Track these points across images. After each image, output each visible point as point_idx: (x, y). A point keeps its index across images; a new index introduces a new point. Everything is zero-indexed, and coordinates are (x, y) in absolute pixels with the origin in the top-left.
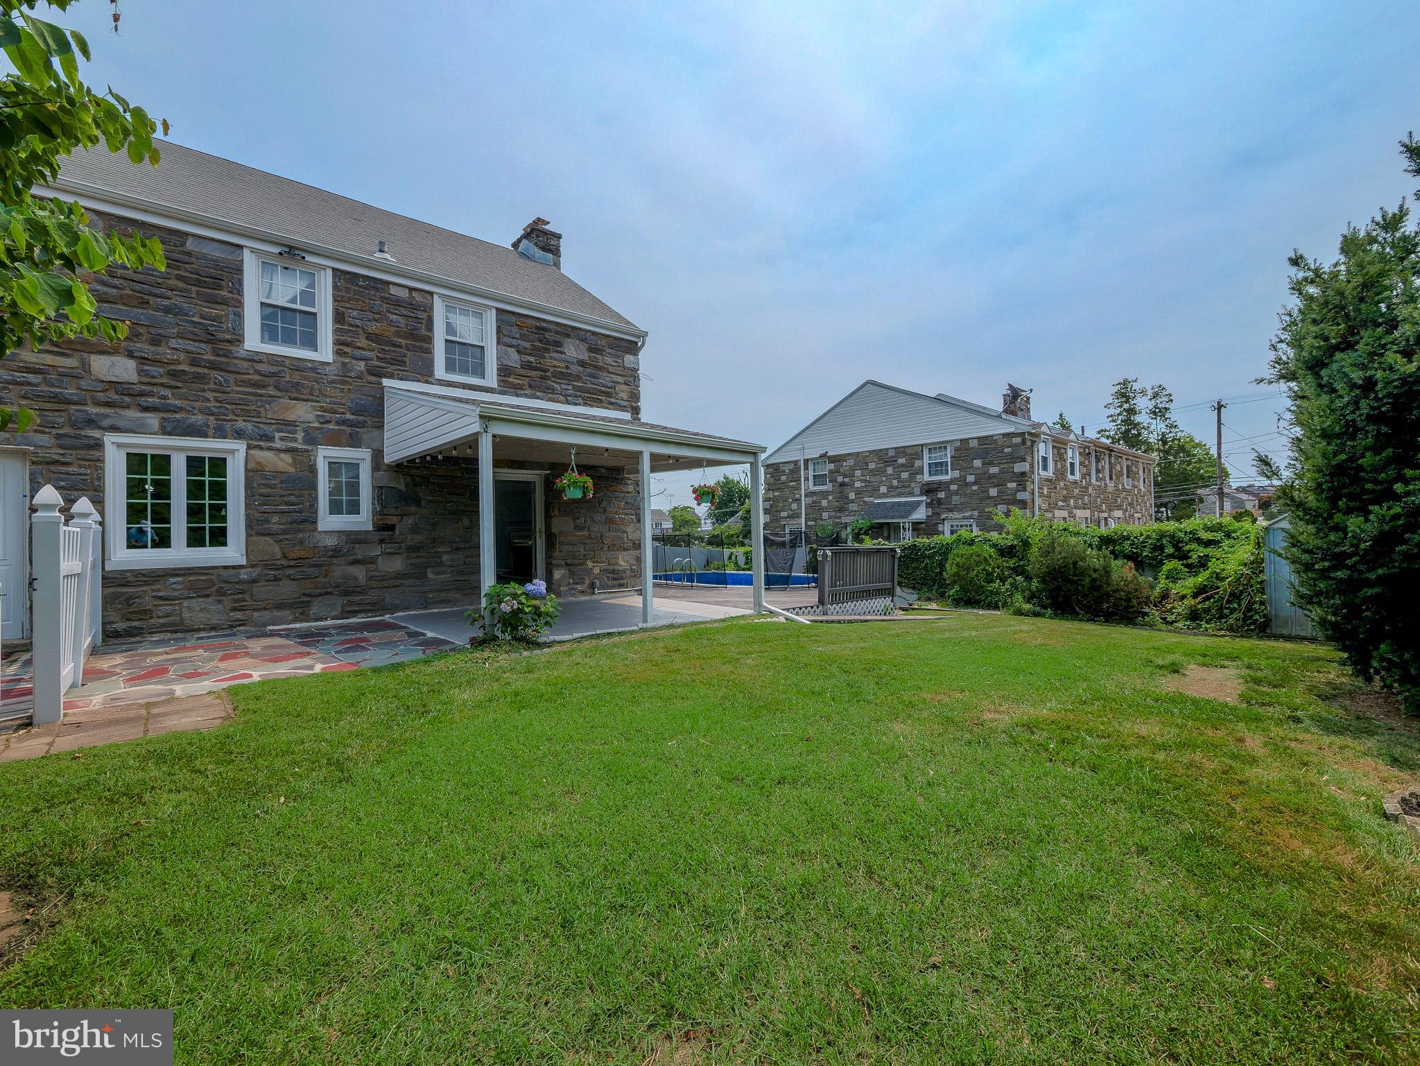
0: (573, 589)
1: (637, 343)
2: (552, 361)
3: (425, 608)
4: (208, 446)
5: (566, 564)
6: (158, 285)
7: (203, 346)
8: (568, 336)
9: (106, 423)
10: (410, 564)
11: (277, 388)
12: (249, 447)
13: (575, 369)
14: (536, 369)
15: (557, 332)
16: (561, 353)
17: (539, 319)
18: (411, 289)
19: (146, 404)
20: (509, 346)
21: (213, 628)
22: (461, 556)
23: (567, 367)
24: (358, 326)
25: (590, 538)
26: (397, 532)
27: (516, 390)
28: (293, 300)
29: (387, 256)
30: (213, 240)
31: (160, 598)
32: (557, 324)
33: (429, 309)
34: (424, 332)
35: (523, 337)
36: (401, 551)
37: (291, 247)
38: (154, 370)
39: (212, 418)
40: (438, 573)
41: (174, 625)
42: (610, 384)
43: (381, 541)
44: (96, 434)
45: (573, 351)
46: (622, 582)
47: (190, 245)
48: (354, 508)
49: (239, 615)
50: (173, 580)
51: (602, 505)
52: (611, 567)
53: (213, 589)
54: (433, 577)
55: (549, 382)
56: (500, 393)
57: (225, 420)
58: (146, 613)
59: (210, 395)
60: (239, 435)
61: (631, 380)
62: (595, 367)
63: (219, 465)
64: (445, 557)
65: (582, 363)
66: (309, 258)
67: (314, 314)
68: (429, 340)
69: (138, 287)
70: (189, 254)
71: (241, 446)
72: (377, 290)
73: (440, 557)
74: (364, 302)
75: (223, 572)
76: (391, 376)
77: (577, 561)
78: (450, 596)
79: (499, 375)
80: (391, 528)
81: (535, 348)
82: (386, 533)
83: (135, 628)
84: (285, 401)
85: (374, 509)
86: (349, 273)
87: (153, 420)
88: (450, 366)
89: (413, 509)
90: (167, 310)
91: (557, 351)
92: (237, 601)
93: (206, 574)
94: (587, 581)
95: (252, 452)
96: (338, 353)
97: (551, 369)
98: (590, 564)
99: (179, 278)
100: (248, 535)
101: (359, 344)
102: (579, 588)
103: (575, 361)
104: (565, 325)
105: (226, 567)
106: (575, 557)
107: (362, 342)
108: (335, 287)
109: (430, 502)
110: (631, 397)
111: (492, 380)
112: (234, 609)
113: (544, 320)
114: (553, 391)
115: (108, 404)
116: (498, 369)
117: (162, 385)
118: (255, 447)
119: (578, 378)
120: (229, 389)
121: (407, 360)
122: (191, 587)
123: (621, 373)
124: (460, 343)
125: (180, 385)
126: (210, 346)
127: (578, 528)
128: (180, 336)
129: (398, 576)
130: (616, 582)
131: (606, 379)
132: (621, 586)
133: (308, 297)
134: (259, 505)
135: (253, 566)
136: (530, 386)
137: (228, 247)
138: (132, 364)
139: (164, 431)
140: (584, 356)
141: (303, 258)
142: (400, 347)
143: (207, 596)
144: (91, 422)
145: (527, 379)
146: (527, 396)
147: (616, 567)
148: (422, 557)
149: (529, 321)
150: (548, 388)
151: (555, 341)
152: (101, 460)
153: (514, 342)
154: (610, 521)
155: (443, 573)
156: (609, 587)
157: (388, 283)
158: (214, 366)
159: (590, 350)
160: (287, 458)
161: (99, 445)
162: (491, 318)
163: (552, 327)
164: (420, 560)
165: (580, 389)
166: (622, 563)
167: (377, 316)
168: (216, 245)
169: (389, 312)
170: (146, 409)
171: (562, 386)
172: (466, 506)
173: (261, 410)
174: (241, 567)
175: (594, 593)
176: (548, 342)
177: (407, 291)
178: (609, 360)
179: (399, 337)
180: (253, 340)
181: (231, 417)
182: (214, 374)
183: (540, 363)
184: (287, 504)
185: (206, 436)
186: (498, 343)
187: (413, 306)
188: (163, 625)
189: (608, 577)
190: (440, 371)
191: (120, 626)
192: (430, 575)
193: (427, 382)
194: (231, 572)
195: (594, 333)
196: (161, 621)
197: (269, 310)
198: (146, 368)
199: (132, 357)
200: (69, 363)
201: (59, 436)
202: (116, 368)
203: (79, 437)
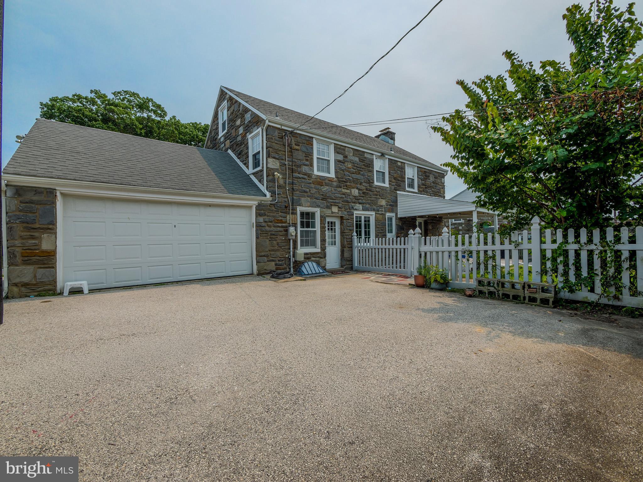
2: (428, 182)
4: (368, 214)
6: (360, 168)
9: (354, 208)
11: (380, 196)
12: (376, 213)
14: (424, 185)
15: (428, 173)
16: (429, 179)
17: (425, 169)
18: (400, 162)
23: (430, 184)
24: (392, 175)
27: (421, 192)
28: (382, 169)
29: (393, 152)
30: (369, 153)
33: (405, 168)
34: (404, 176)
35: (422, 175)
37: (383, 153)
38: (361, 192)
39: (370, 205)
42: (439, 189)
44: (352, 211)
45: (431, 178)
47: (366, 155)
48: (392, 231)
55: (427, 189)
56: (418, 193)
57: (372, 206)
59: (369, 199)
60: (374, 210)
61: (443, 187)
62: (436, 183)
63: (369, 219)
66: (385, 156)
67: (385, 173)
68: (405, 178)
69: (358, 169)
70: (365, 158)
71: (373, 213)
72: (395, 163)
74: (394, 168)
76: (398, 190)
79: (417, 188)
81: (424, 178)
84: (381, 199)
85: (395, 231)
86: (390, 159)
87: (361, 207)
89: (402, 231)
90: (362, 175)
95: (376, 215)
96: (389, 184)
97: (427, 185)
99: (364, 165)
101: (393, 181)
103: (432, 182)
104: (430, 170)
108: (389, 164)
109: (405, 229)
110: (443, 193)
111: (416, 190)
114: (428, 192)
115: (354, 203)
116: (417, 186)
117: (362, 196)
118: (377, 213)
119: (433, 187)
120: (372, 197)
121: (401, 185)
123: (441, 185)
124: (410, 178)
125: (365, 196)
126: (368, 184)
128: (364, 182)
131: (438, 187)
133: (384, 168)
136: (424, 191)
137: (371, 155)
138: (357, 191)
139: (363, 210)
140: (434, 180)
142: (400, 181)
144: (352, 208)
145: (423, 189)
146: (423, 194)
149: (423, 170)
152: (353, 218)
153: (420, 177)
157: (397, 161)
158: (370, 190)
159: (435, 177)
160: (381, 216)
161: (353, 214)
162: (416, 170)
163: (427, 171)
165: (433, 191)
167: (396, 172)
168: (369, 155)
169: (398, 170)
170: (360, 203)
171: (430, 190)
173: (377, 202)
176: (427, 176)
178: (439, 181)
179: (399, 178)
180: (376, 182)
182: (370, 192)
183: (425, 183)
184: (382, 230)
185: (369, 211)
186: (417, 177)
187: (402, 168)
190: (407, 188)
193: (405, 191)
195: (436, 172)
197: (378, 172)
198: (359, 192)
199: (357, 189)
200: (348, 191)
201: (348, 212)
202: (355, 192)
203: (350, 212)
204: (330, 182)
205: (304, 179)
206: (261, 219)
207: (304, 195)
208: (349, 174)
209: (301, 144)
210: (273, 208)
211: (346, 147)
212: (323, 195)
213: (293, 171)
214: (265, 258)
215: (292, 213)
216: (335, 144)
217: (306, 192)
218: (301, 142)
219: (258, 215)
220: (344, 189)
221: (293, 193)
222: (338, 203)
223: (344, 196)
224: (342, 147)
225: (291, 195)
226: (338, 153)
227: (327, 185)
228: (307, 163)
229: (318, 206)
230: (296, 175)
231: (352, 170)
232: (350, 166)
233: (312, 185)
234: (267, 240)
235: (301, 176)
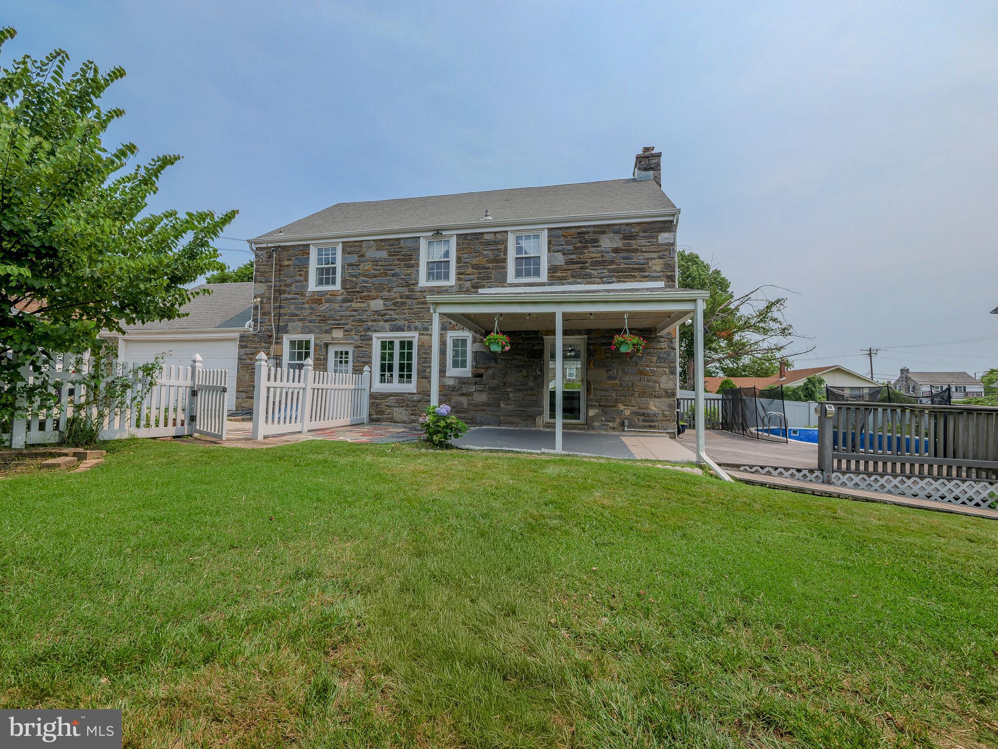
0: (606, 425)
1: (672, 221)
2: (591, 254)
3: (499, 425)
4: (406, 335)
5: (599, 406)
6: (391, 265)
7: (404, 288)
8: (604, 232)
9: (373, 329)
10: (491, 398)
12: (420, 334)
13: (609, 256)
14: (577, 263)
15: (594, 232)
16: (598, 247)
17: (580, 227)
18: (495, 233)
19: (385, 319)
20: (557, 252)
21: (404, 422)
22: (521, 395)
23: (603, 256)
24: (468, 262)
25: (621, 385)
26: (484, 378)
27: (561, 280)
28: (441, 258)
29: (490, 218)
30: (410, 238)
31: (387, 405)
32: (594, 226)
33: (505, 242)
34: (502, 257)
35: (567, 243)
36: (486, 389)
37: (438, 230)
38: (389, 303)
39: (406, 322)
40: (506, 405)
41: (391, 419)
42: (644, 261)
43: (476, 383)
44: (370, 333)
45: (607, 242)
46: (652, 424)
47: (402, 243)
48: (464, 364)
49: (413, 417)
50: (391, 398)
51: (634, 360)
52: (642, 411)
53: (405, 404)
54: (504, 406)
55: (587, 270)
56: (549, 285)
57: (411, 322)
58: (382, 412)
59: (406, 311)
60: (416, 329)
61: (666, 253)
62: (628, 251)
63: (410, 344)
64: (511, 395)
65: (616, 250)
66: (444, 233)
67: (448, 261)
68: (505, 260)
69: (385, 268)
70: (401, 247)
71: (417, 334)
72: (478, 239)
73: (509, 395)
74: (471, 248)
75: (407, 395)
76: (483, 287)
77: (608, 404)
78: (515, 419)
79: (549, 273)
80: (481, 376)
81: (576, 248)
82: (478, 379)
83: (379, 418)
85: (473, 364)
86: (464, 234)
87: (387, 325)
88: (518, 274)
89: (493, 364)
90: (393, 275)
91: (594, 247)
92: (413, 410)
93: (402, 396)
94: (618, 420)
95: (421, 337)
96: (459, 279)
97: (590, 261)
98: (621, 407)
99: (398, 259)
100: (418, 378)
101: (468, 272)
102: (611, 424)
103: (610, 250)
104: (602, 225)
105: (409, 393)
106: (607, 400)
107: (470, 270)
108: (458, 244)
109: (502, 360)
110: (666, 268)
111: (544, 277)
112: (412, 414)
113: (584, 227)
114: (590, 276)
115: (374, 321)
116: (548, 269)
117: (391, 309)
118: (422, 334)
119: (612, 262)
120: (412, 307)
121: (492, 275)
122: (397, 401)
123: (656, 250)
124: (526, 258)
125: (396, 308)
127: (610, 378)
128: (398, 286)
129: (484, 404)
130: (647, 424)
131: (639, 258)
132: (651, 427)
133: (447, 254)
134: (422, 363)
135: (419, 394)
136: (573, 276)
137: (414, 239)
138: (381, 302)
139: (390, 330)
140: (619, 244)
141: (441, 234)
142: (489, 269)
143: (402, 407)
144: (369, 329)
145: (570, 272)
146: (569, 283)
147: (646, 411)
148: (497, 394)
149: (572, 230)
150: (586, 275)
151: (592, 239)
152: (371, 345)
153: (560, 248)
154: (642, 373)
155: (510, 404)
156: (639, 427)
157: (482, 234)
158: (408, 297)
159: (625, 238)
161: (371, 339)
162: (544, 236)
163: (589, 229)
164: (496, 396)
165: (614, 271)
166: (653, 408)
167: (477, 254)
168: (411, 240)
169: (484, 250)
170: (385, 321)
171: (599, 271)
172: (524, 362)
173: (425, 315)
174: (415, 394)
175: (624, 431)
176: (587, 242)
177: (493, 234)
178: (643, 242)
179: (489, 263)
180: (423, 282)
181: (414, 320)
182: (409, 301)
183: (580, 258)
185: (404, 331)
186: (549, 251)
187: (496, 243)
188: (387, 418)
189: (638, 419)
190: (511, 277)
191: (374, 417)
192: (502, 405)
193: (503, 286)
194: (411, 396)
195: (627, 224)
196: (388, 416)
197: (431, 265)
198: (386, 303)
199: (382, 299)
200: (365, 305)
201: (361, 336)
202: (377, 305)
203: (366, 336)
204: (333, 297)
205: (294, 299)
206: (243, 351)
207: (293, 319)
208: (367, 279)
209: (293, 258)
210: (256, 339)
211: (362, 241)
212: (320, 316)
213: (280, 292)
214: (244, 394)
215: (277, 343)
216: (343, 242)
217: (297, 315)
218: (293, 255)
219: (241, 347)
220: (356, 302)
221: (279, 319)
222: (344, 324)
223: (355, 313)
224: (356, 244)
225: (277, 321)
226: (349, 253)
227: (327, 301)
228: (301, 278)
229: (310, 332)
230: (283, 296)
231: (373, 272)
232: (367, 266)
233: (307, 306)
234: (248, 375)
235: (289, 296)
